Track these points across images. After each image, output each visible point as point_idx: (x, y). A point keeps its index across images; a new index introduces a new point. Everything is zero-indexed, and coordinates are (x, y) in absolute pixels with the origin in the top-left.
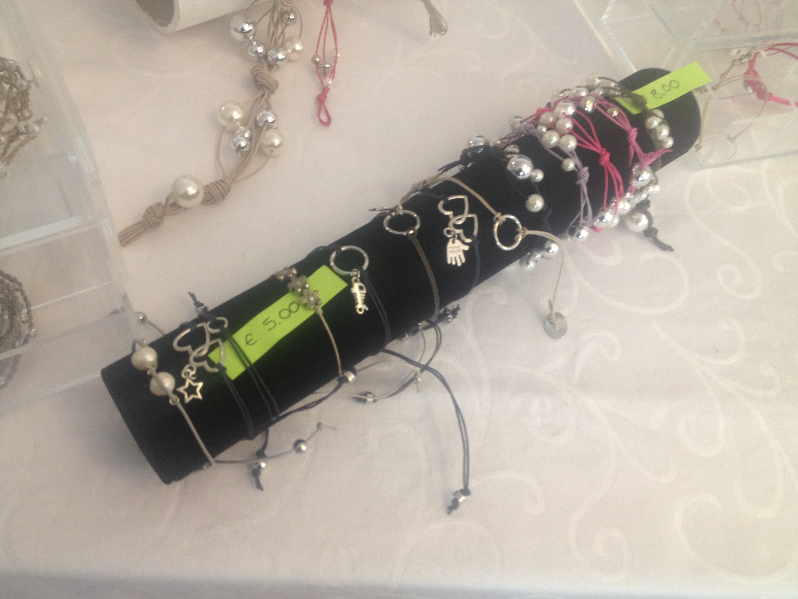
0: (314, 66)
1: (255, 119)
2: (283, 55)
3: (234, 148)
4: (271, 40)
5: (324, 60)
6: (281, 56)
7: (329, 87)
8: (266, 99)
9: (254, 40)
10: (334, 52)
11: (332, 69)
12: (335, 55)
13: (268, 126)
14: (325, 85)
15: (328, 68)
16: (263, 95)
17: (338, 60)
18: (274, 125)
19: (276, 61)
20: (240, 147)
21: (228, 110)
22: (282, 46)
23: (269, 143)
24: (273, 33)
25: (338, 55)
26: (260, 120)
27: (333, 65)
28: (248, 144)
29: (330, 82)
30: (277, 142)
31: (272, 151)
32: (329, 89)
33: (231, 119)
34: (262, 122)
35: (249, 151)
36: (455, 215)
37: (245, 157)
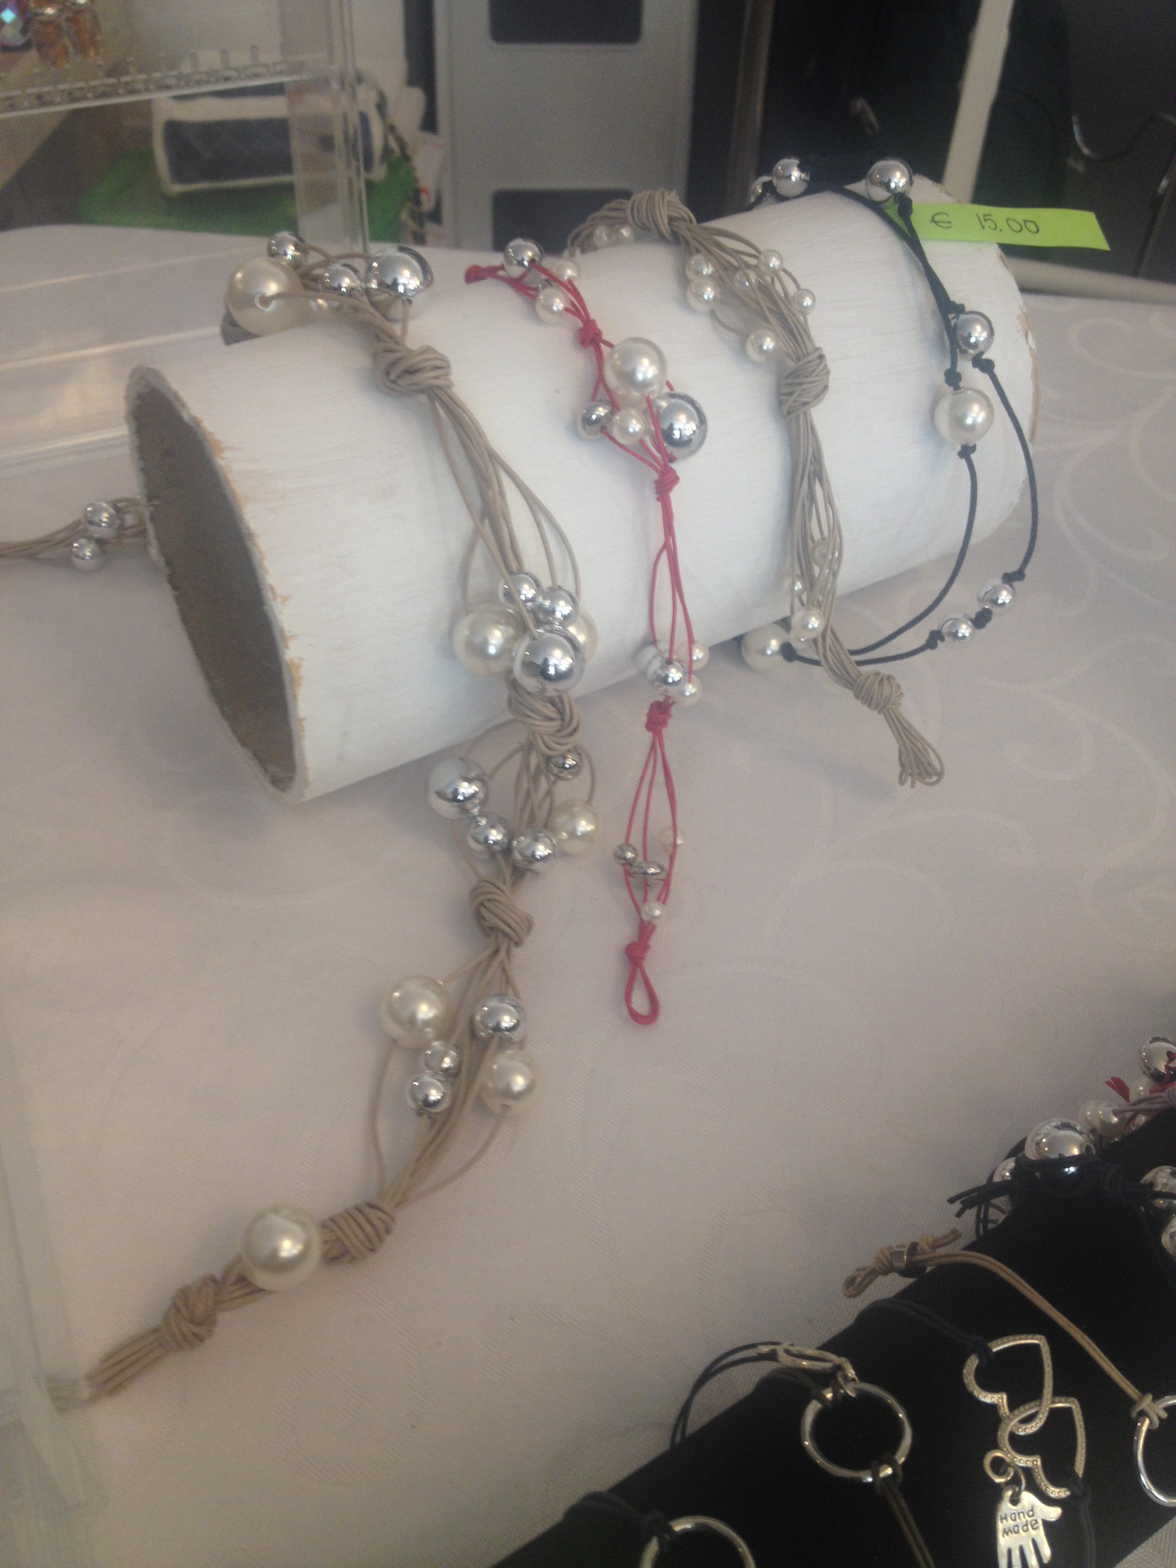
0: (621, 869)
1: (472, 1020)
2: (546, 847)
3: (411, 1104)
4: (523, 810)
5: (645, 858)
6: (541, 850)
7: (655, 922)
8: (502, 962)
9: (482, 814)
10: (670, 833)
11: (663, 876)
12: (671, 840)
13: (501, 1038)
14: (645, 918)
15: (652, 874)
16: (496, 952)
17: (678, 851)
18: (516, 1036)
19: (531, 863)
20: (427, 1103)
21: (408, 1000)
22: (546, 826)
23: (501, 1086)
24: (528, 794)
25: (679, 841)
26: (483, 1022)
27: (666, 865)
28: (449, 1093)
29: (657, 913)
30: (519, 1082)
31: (505, 1107)
32: (654, 927)
33: (412, 1020)
34: (486, 1027)
35: (449, 1111)
36: (1013, 1405)
37: (437, 1127)
